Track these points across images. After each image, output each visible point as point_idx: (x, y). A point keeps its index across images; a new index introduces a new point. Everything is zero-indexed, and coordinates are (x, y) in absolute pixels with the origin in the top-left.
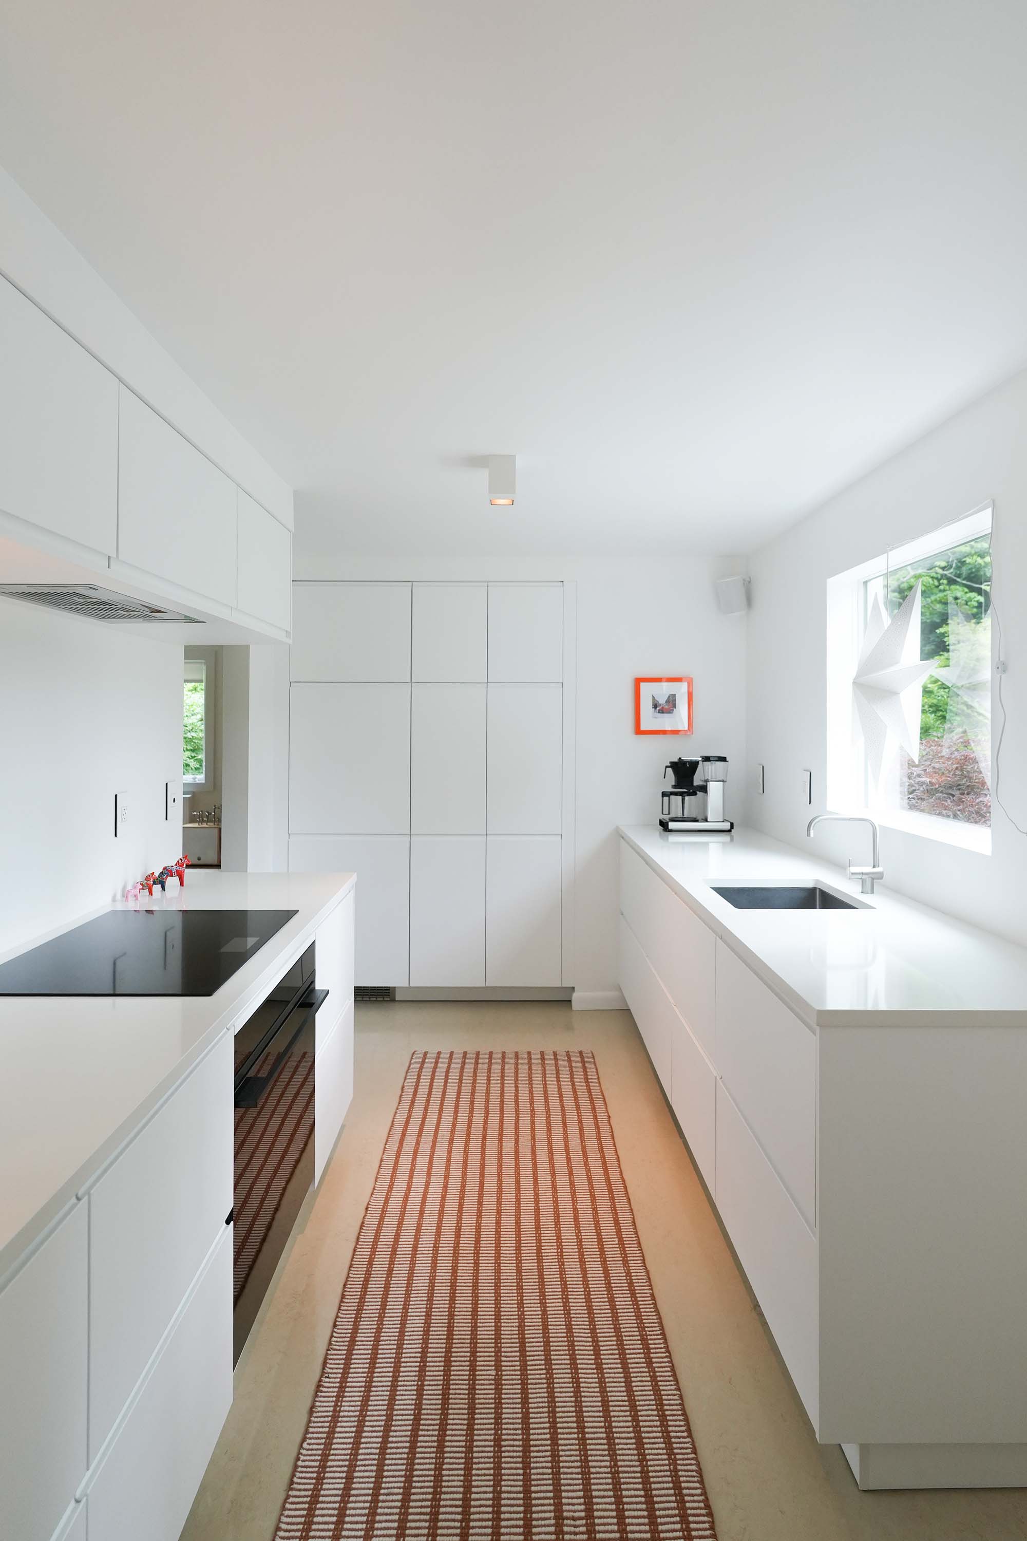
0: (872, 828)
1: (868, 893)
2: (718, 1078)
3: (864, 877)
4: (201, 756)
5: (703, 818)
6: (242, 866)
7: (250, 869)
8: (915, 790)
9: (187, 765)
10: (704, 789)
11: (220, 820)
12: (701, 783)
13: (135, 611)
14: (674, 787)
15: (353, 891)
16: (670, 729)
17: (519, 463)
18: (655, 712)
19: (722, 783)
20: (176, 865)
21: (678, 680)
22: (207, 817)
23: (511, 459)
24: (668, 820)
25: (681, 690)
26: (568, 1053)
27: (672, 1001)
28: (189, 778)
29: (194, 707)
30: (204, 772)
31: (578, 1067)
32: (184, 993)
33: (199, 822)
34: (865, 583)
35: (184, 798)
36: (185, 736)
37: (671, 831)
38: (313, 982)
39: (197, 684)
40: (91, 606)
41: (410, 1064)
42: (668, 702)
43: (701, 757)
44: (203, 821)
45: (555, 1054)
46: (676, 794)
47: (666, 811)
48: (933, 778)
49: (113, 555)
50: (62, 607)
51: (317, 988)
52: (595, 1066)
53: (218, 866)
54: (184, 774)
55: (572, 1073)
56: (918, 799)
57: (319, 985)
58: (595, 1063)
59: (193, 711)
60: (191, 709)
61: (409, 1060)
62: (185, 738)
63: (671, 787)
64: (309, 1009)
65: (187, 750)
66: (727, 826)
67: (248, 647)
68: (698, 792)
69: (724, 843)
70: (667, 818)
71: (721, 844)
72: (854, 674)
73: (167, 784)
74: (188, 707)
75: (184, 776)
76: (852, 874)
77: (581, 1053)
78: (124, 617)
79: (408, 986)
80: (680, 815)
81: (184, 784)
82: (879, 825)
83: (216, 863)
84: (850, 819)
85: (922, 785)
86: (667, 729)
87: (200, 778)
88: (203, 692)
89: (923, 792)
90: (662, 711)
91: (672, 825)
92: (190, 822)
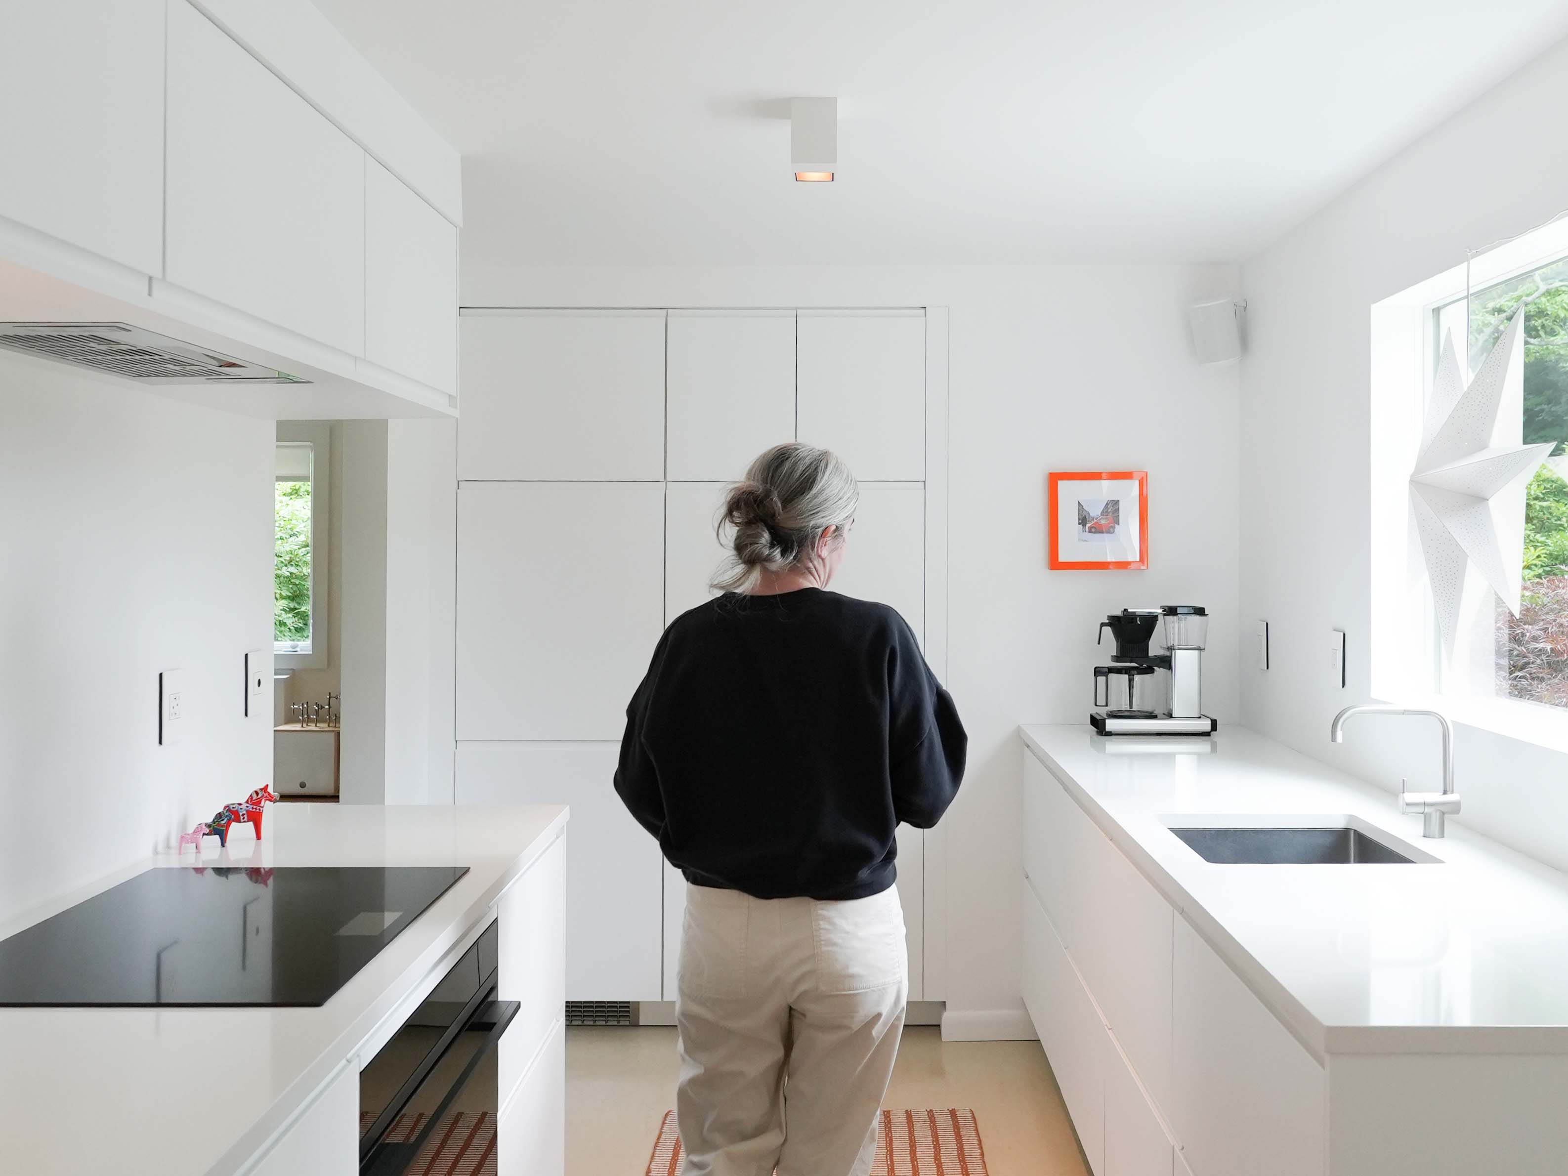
0: (1441, 729)
1: (1433, 838)
2: (1177, 1150)
3: (1428, 810)
4: (307, 607)
5: (1166, 712)
6: (377, 796)
7: (390, 798)
8: (1528, 663)
9: (282, 624)
10: (1166, 662)
11: (337, 719)
12: (1161, 652)
13: (193, 365)
14: (1116, 659)
15: (563, 838)
16: (1114, 560)
17: (844, 110)
18: (1084, 531)
19: (1196, 652)
20: (247, 802)
21: (1126, 476)
22: (317, 713)
23: (830, 103)
24: (1105, 716)
25: (1127, 493)
26: (931, 1114)
27: (1105, 1021)
28: (284, 646)
29: (293, 522)
30: (311, 635)
31: (948, 1140)
32: (277, 1001)
33: (303, 722)
34: (1437, 311)
35: (275, 679)
36: (279, 572)
37: (1110, 734)
38: (493, 989)
39: (298, 484)
40: (118, 357)
41: (661, 1133)
42: (1105, 512)
43: (1161, 607)
44: (309, 720)
45: (909, 1114)
46: (1119, 671)
47: (1101, 701)
48: (1557, 643)
49: (157, 273)
50: (71, 358)
51: (499, 999)
52: (978, 1135)
53: (334, 798)
54: (276, 639)
55: (937, 1146)
56: (1533, 679)
57: (505, 994)
58: (977, 1130)
59: (291, 529)
60: (289, 527)
61: (660, 1126)
62: (278, 576)
63: (1110, 658)
64: (487, 1032)
65: (282, 597)
66: (1206, 725)
67: (385, 422)
68: (1155, 668)
69: (1200, 755)
70: (1102, 712)
71: (1196, 757)
72: (1411, 468)
73: (246, 655)
74: (282, 523)
75: (276, 643)
76: (1408, 804)
77: (953, 1113)
78: (174, 374)
79: (660, 1000)
80: (1125, 706)
81: (275, 655)
82: (1453, 722)
83: (330, 791)
84: (1405, 712)
85: (1540, 655)
86: (1109, 560)
87: (305, 645)
88: (309, 498)
89: (1540, 667)
90: (1097, 529)
91: (1112, 725)
92: (288, 721)
